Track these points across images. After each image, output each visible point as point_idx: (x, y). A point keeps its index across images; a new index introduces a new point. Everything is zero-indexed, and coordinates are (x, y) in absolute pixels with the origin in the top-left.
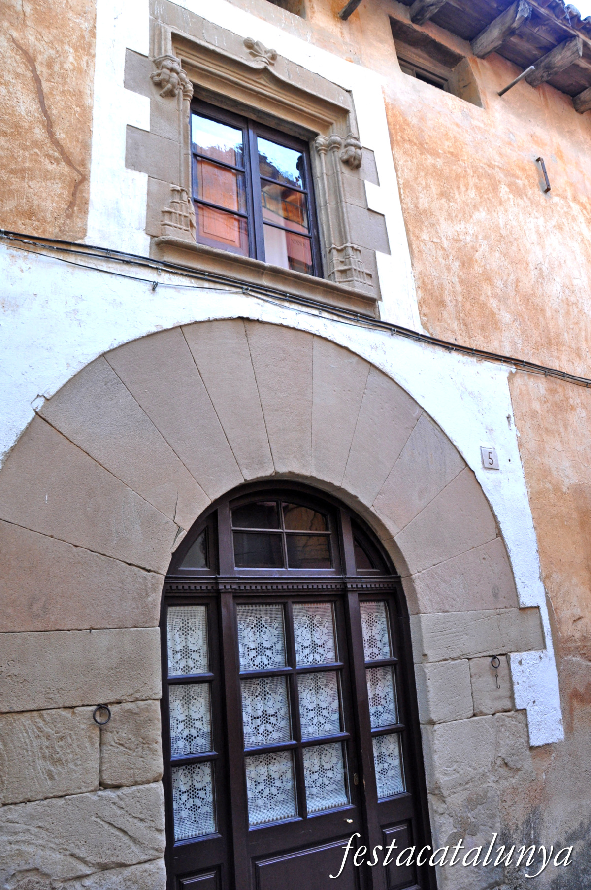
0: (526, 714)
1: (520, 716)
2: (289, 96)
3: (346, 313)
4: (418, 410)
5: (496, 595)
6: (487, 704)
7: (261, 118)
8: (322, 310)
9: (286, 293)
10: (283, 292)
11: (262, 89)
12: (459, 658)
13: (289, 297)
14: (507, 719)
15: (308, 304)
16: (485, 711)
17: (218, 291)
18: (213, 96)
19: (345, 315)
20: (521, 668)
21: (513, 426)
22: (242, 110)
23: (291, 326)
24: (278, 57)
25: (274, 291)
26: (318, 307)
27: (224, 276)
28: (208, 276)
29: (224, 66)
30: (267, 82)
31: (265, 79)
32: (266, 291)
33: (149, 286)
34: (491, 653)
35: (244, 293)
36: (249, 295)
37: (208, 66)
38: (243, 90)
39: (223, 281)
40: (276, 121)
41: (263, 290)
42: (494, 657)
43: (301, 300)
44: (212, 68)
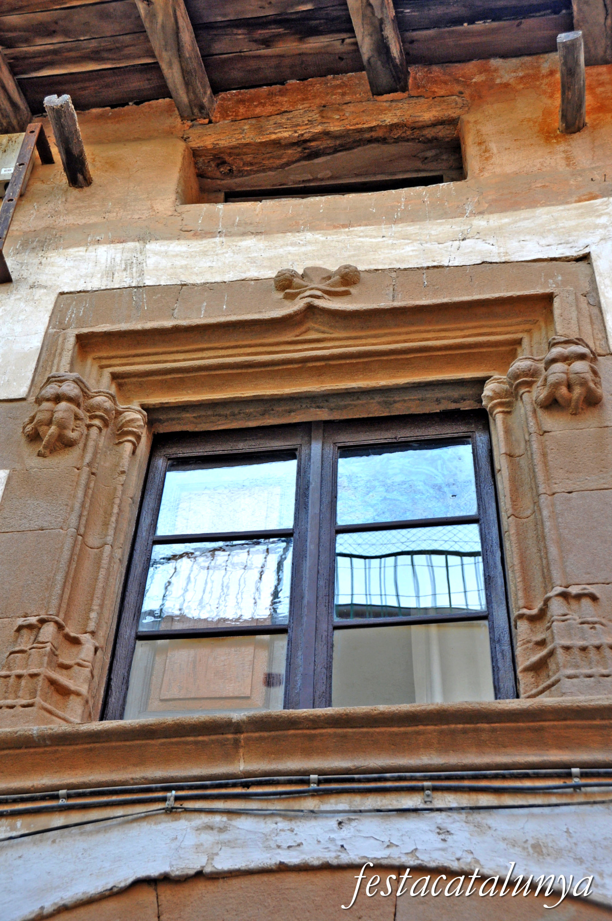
2: (385, 335)
3: (527, 776)
7: (338, 408)
8: (435, 789)
9: (307, 773)
10: (297, 773)
11: (313, 349)
13: (319, 782)
15: (388, 784)
17: (88, 827)
18: (210, 413)
19: (528, 783)
22: (290, 412)
23: (316, 863)
24: (362, 275)
25: (267, 778)
26: (420, 784)
27: (114, 783)
28: (69, 796)
29: (216, 345)
30: (323, 332)
31: (316, 326)
32: (247, 785)
35: (170, 811)
36: (186, 810)
37: (175, 361)
38: (269, 372)
39: (114, 798)
40: (378, 398)
41: (234, 785)
43: (359, 781)
44: (184, 360)
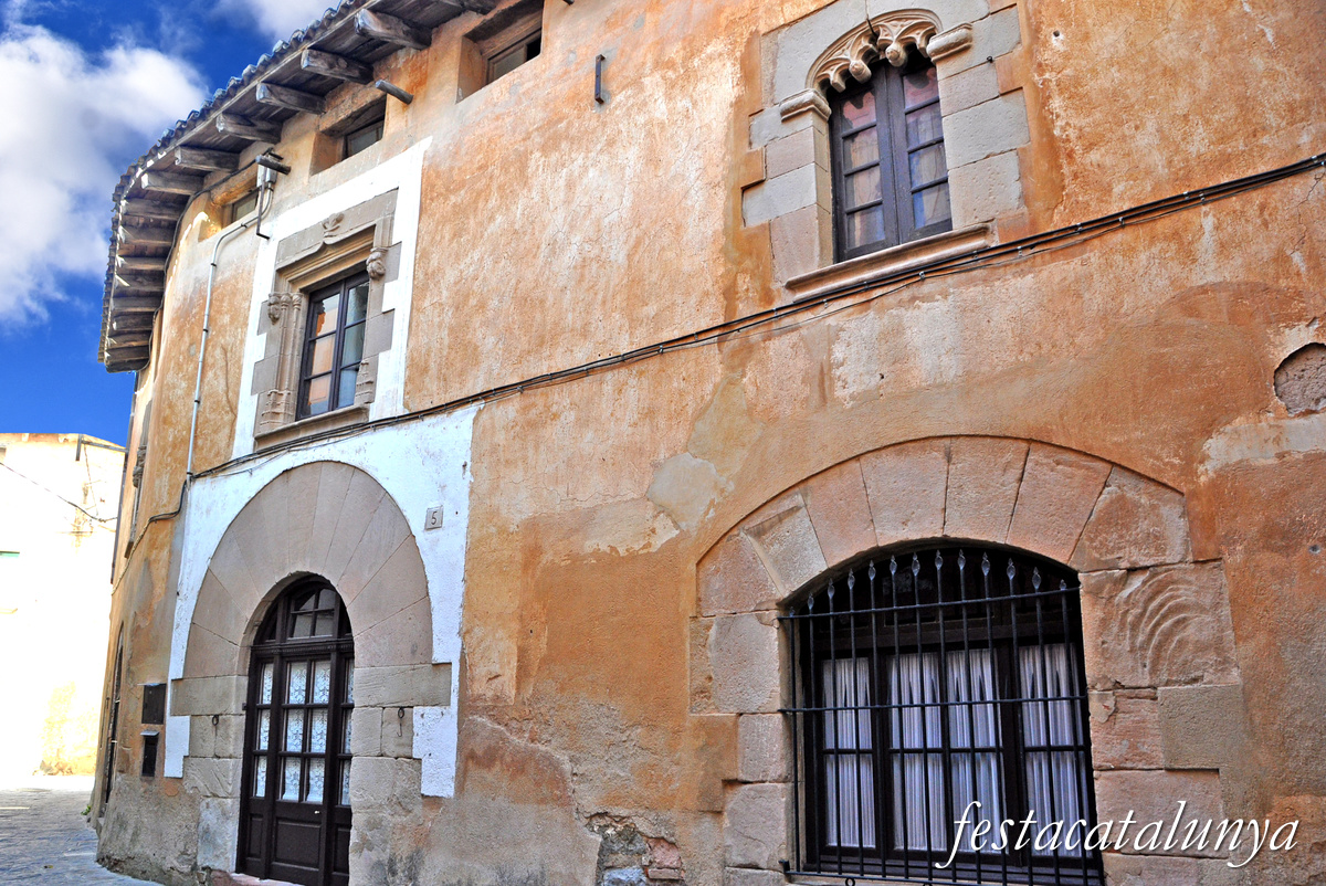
0: (420, 763)
1: (416, 764)
4: (383, 492)
5: (413, 652)
6: (391, 748)
12: (375, 706)
14: (406, 765)
16: (388, 753)
20: (422, 721)
21: (468, 473)
33: (248, 474)
34: (400, 704)
42: (402, 708)
